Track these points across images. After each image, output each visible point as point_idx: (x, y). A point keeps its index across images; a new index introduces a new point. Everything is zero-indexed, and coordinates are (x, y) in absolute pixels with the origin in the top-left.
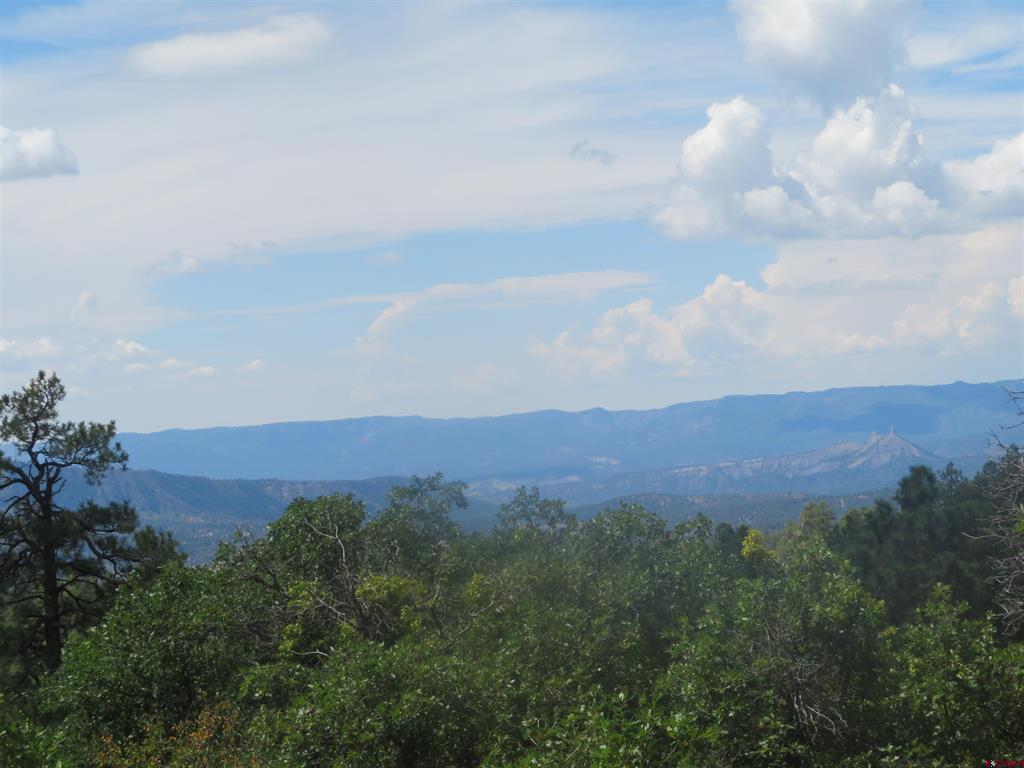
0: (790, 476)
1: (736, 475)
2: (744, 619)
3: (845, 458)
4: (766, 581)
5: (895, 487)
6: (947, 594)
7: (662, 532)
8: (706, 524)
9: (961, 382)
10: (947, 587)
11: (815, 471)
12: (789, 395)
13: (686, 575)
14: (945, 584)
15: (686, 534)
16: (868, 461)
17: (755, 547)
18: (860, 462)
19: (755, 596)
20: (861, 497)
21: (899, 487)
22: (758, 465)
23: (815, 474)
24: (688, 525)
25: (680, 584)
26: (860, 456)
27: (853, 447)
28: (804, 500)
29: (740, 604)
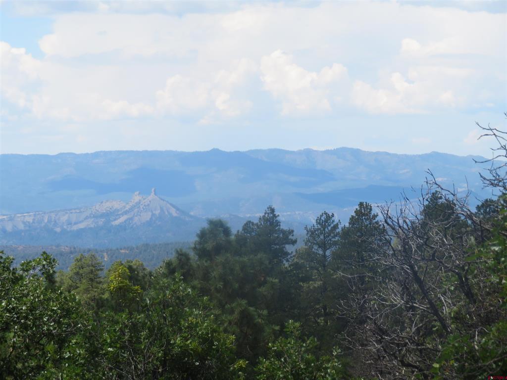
0: (58, 230)
1: (9, 228)
2: (109, 349)
3: (110, 215)
4: (130, 313)
5: (193, 239)
6: (297, 330)
7: (8, 269)
8: (50, 263)
9: (217, 150)
10: (297, 324)
11: (82, 226)
12: (61, 156)
13: (32, 309)
14: (296, 321)
15: (31, 272)
16: (131, 219)
17: (122, 282)
18: (122, 219)
19: (120, 329)
20: (123, 251)
21: (197, 239)
22: (29, 219)
23: (82, 229)
24: (33, 264)
25: (26, 318)
26: (122, 214)
27: (116, 205)
28: (71, 253)
29: (106, 335)
